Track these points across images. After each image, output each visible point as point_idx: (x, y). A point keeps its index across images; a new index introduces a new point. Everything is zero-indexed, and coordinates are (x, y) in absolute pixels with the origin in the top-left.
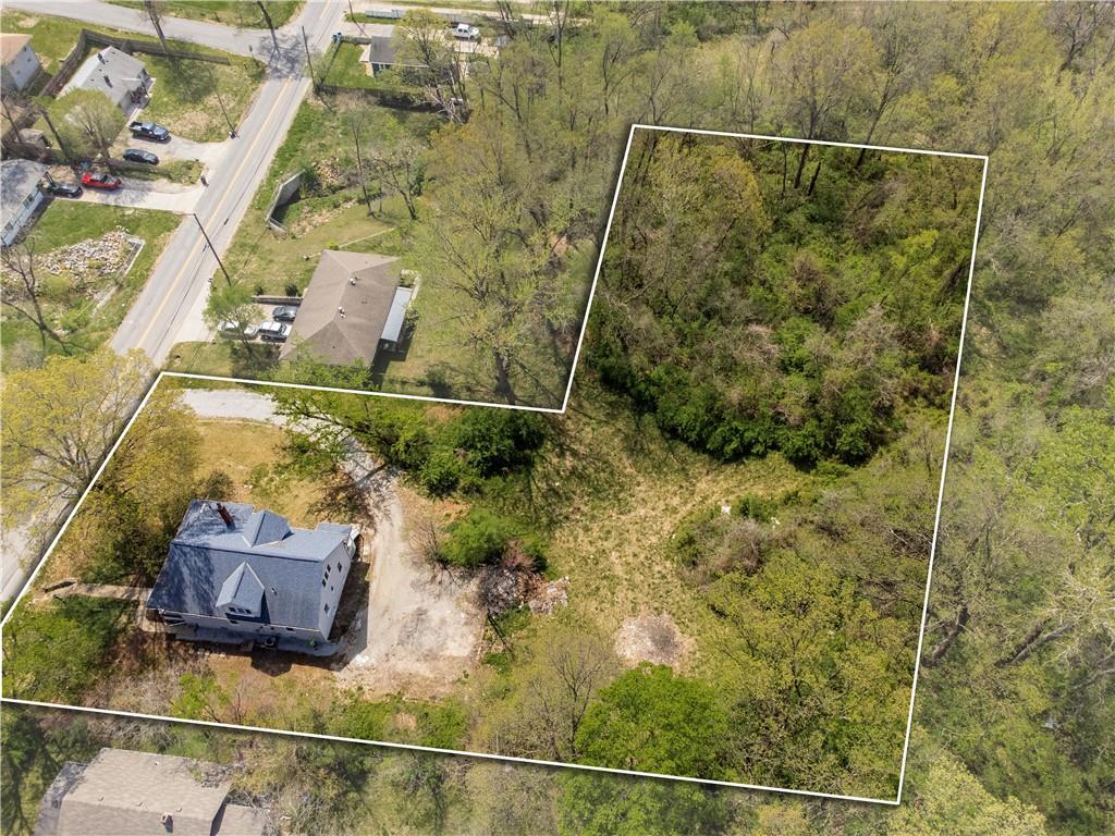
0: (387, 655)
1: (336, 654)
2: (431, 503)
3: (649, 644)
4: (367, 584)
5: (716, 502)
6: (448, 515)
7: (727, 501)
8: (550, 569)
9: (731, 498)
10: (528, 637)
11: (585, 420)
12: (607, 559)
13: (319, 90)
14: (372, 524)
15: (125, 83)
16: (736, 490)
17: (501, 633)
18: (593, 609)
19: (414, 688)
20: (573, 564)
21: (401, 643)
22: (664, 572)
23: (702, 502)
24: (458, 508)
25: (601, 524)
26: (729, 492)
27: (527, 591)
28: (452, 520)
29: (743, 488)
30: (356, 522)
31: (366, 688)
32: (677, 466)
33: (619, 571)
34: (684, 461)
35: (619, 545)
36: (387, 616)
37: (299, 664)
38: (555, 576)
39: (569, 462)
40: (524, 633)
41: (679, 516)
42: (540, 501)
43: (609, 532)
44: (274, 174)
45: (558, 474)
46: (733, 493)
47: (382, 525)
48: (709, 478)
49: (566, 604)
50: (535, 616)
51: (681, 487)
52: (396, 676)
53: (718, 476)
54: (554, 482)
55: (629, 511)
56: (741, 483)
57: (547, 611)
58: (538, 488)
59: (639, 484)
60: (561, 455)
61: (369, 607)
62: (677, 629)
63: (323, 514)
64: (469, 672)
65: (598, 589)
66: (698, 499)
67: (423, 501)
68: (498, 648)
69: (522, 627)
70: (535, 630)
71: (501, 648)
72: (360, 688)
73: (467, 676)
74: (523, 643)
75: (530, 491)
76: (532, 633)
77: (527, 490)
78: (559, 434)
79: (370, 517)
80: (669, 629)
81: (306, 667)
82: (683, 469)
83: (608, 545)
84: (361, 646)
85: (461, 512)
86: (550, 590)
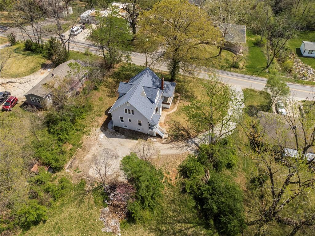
0: (101, 144)
1: (108, 128)
2: (177, 167)
4: (137, 139)
6: (168, 173)
8: (127, 224)
14: (167, 143)
19: (82, 152)
21: (104, 149)
24: (173, 179)
27: (114, 206)
28: (165, 175)
30: (168, 136)
31: (89, 136)
36: (119, 145)
37: (107, 118)
38: (123, 227)
40: (92, 202)
42: (178, 227)
47: (167, 147)
49: (103, 230)
50: (100, 210)
52: (90, 146)
57: (101, 217)
58: (189, 229)
61: (125, 140)
63: (174, 126)
64: (80, 174)
67: (179, 163)
68: (87, 188)
69: (95, 202)
70: (92, 208)
71: (87, 190)
72: (89, 135)
73: (78, 172)
74: (87, 200)
75: (185, 223)
76: (90, 206)
79: (171, 142)
81: (105, 120)
84: (108, 136)
85: (171, 180)
86: (114, 222)
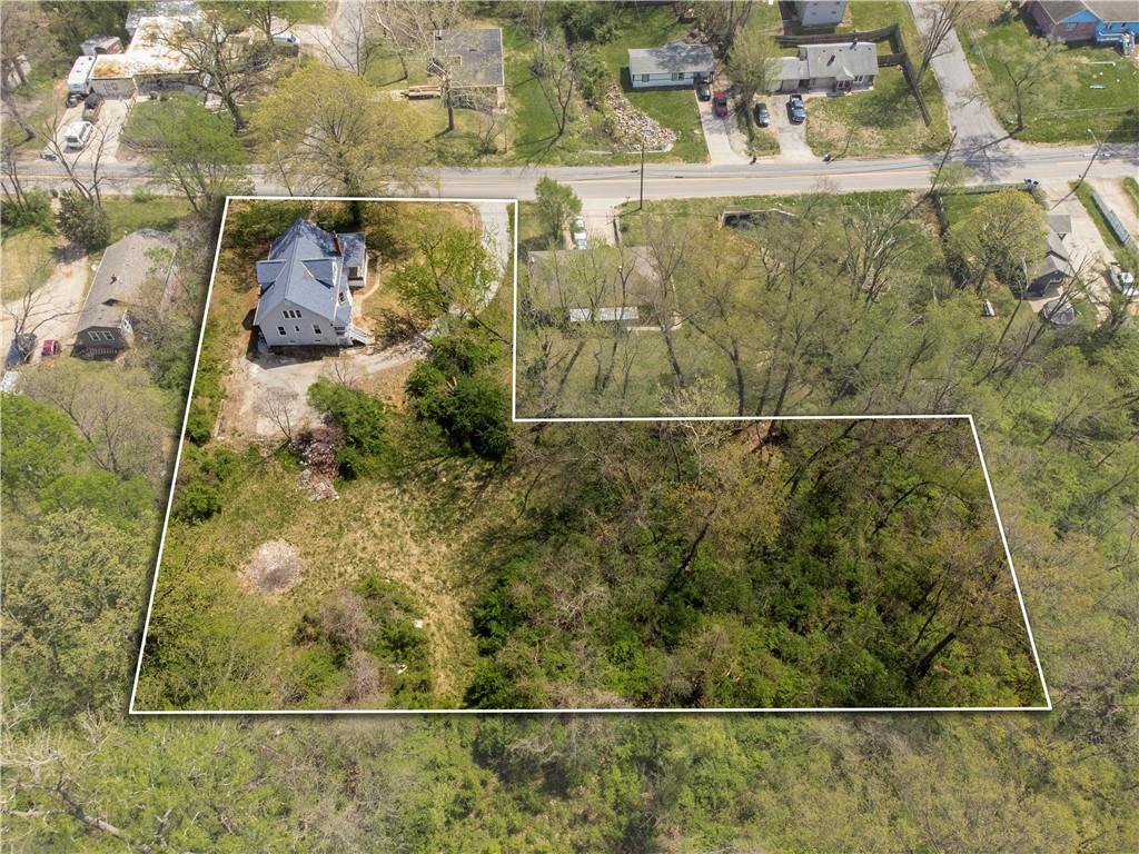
0: (259, 383)
1: (260, 353)
2: (401, 385)
3: (273, 568)
4: (320, 359)
5: (428, 615)
6: (390, 398)
7: (428, 625)
8: (345, 483)
9: (433, 628)
10: (275, 473)
11: (524, 492)
12: (361, 527)
13: (932, 197)
14: (376, 351)
15: (841, 70)
16: (443, 631)
17: (277, 454)
18: (308, 521)
19: (232, 404)
20: (354, 501)
21: (269, 389)
22: (347, 576)
23: (428, 603)
24: (399, 404)
25: (399, 518)
26: (440, 625)
27: (316, 465)
28: (385, 402)
29: (445, 638)
30: (376, 340)
31: (231, 376)
32: (472, 576)
33: (348, 538)
34: (477, 582)
35: (375, 536)
36: (292, 376)
37: (252, 334)
38: (339, 487)
39: (470, 485)
40: (280, 470)
41: (410, 583)
42: (422, 466)
43: (390, 526)
44: (788, 200)
45: (456, 478)
46: (439, 629)
47: (377, 357)
48: (457, 606)
49: (311, 499)
50: (297, 477)
51: (444, 582)
52: (241, 391)
53: (459, 614)
54: (445, 477)
55: (416, 541)
56: (450, 635)
57: (302, 485)
58: (438, 464)
59: (449, 546)
60: (478, 478)
61: (299, 365)
62: (287, 590)
63: (383, 319)
64: (243, 437)
65: (329, 524)
66: (431, 600)
67: (404, 379)
68: (264, 453)
69: (285, 468)
70: (283, 477)
71: (265, 455)
72: (231, 373)
73: (240, 435)
74: (270, 470)
75: (431, 458)
76: (280, 476)
77: (432, 455)
78: (502, 472)
79: (384, 349)
80: (287, 583)
81: (249, 339)
82: (469, 582)
83: (376, 527)
84: (265, 366)
85: (395, 407)
86: (324, 485)
